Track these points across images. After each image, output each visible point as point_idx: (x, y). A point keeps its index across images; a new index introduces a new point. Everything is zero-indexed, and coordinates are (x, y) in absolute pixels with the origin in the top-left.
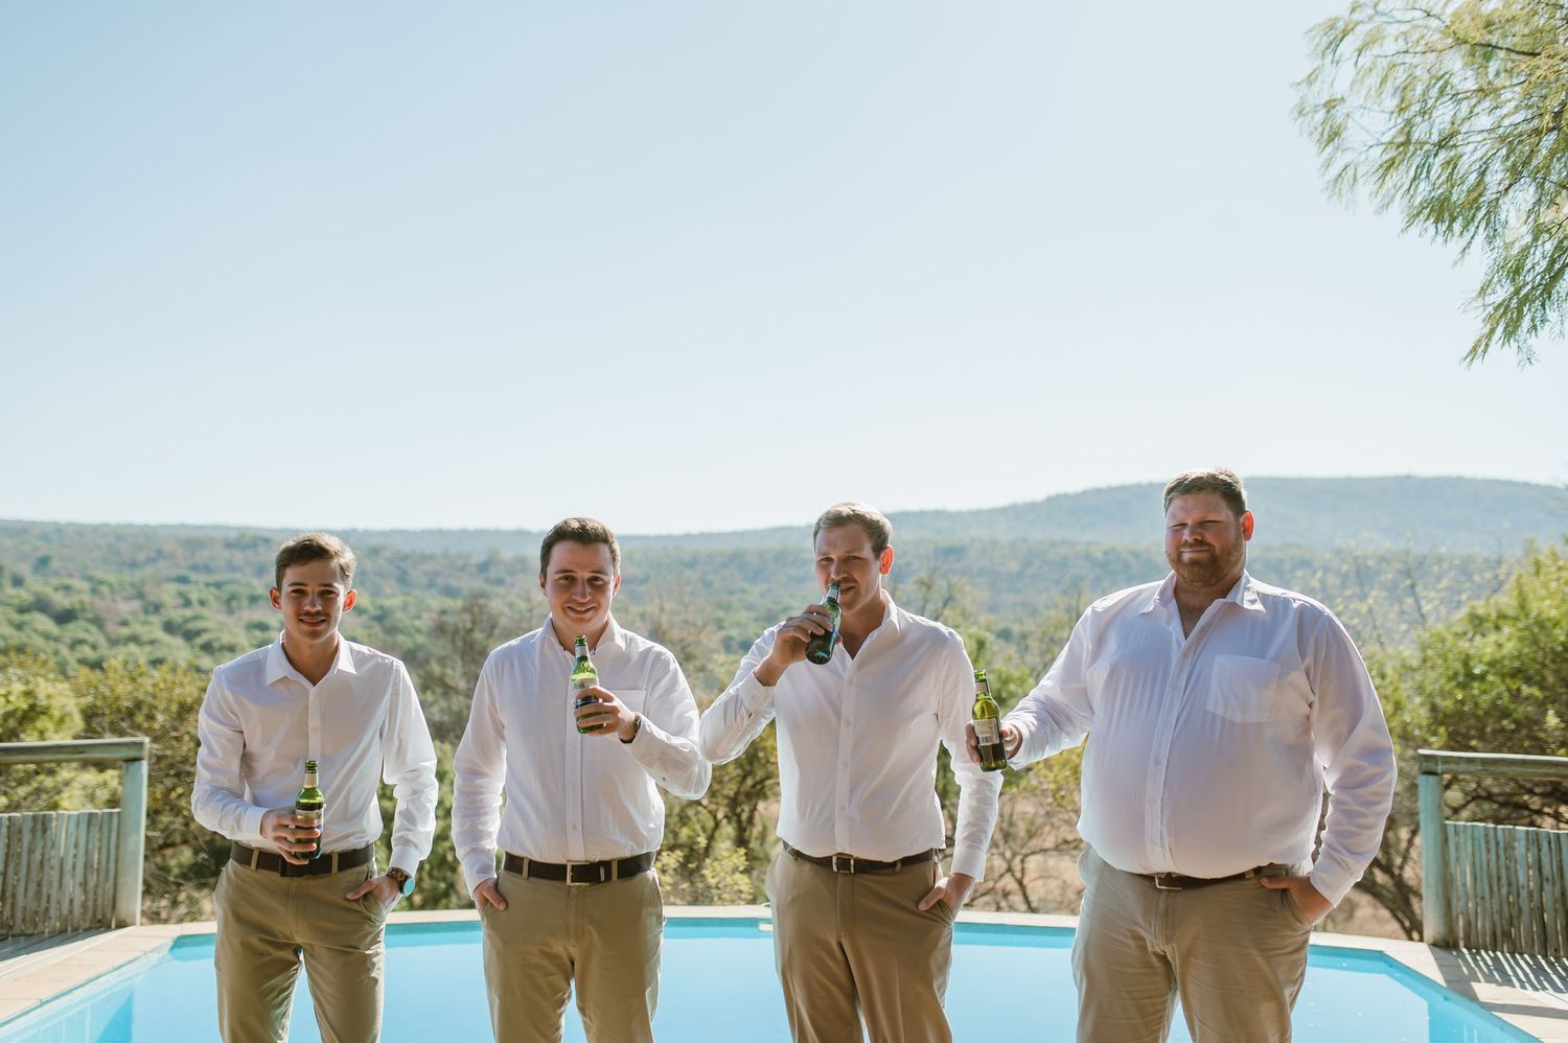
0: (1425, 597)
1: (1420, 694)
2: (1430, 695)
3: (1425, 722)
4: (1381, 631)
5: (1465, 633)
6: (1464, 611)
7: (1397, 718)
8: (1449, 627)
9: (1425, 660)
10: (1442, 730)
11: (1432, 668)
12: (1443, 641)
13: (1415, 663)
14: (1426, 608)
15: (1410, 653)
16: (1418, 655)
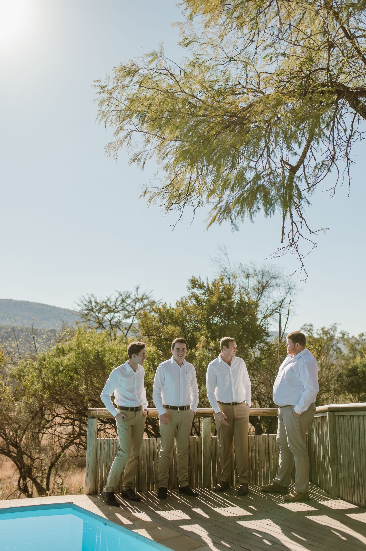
3: (41, 389)
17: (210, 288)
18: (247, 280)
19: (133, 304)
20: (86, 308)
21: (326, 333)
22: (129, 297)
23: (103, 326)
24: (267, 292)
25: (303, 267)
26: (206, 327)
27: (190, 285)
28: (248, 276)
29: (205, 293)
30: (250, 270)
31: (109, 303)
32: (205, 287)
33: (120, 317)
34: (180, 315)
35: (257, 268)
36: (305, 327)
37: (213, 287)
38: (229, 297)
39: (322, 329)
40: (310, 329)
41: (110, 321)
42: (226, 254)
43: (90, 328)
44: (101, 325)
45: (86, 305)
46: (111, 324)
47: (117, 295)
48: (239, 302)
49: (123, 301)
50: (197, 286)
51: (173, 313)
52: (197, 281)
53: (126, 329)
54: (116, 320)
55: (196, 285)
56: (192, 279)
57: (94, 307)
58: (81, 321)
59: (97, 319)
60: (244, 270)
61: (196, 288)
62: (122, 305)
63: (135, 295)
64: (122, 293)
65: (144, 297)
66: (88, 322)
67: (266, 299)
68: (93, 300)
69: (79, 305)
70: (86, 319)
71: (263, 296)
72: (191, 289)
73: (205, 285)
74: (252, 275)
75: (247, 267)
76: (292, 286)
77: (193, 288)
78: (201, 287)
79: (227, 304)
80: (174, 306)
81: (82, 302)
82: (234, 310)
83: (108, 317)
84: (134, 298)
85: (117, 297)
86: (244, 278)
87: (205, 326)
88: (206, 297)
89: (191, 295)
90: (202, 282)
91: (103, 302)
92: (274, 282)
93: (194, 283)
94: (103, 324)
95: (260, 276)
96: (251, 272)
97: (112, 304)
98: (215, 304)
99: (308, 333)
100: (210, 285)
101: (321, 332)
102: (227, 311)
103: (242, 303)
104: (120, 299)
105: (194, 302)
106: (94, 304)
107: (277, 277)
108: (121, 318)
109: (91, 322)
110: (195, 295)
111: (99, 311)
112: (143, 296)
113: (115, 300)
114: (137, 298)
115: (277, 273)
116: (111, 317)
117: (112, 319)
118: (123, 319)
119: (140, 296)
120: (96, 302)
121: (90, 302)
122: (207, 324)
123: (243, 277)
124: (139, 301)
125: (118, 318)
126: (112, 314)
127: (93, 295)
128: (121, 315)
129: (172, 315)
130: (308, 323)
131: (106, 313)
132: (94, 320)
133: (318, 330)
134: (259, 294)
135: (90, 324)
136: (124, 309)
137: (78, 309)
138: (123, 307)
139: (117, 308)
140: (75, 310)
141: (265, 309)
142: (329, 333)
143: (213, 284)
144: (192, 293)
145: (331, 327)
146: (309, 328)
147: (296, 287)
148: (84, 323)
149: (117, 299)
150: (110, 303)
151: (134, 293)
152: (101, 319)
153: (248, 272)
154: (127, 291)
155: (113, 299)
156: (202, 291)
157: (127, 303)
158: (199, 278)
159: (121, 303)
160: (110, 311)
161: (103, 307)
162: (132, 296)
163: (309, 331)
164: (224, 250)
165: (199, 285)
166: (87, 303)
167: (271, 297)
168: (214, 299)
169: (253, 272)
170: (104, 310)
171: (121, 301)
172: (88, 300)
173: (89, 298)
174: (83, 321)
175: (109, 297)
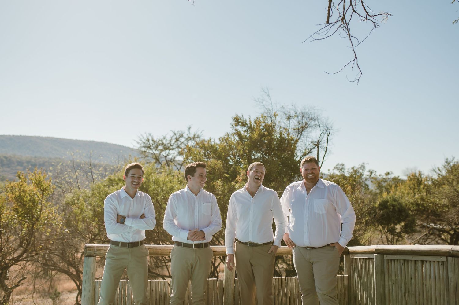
0: (95, 173)
1: (90, 206)
2: (94, 206)
3: (91, 216)
4: (79, 184)
5: (107, 185)
6: (107, 178)
7: (81, 215)
8: (102, 183)
9: (93, 194)
10: (96, 219)
11: (95, 197)
12: (100, 188)
13: (90, 195)
14: (95, 176)
15: (89, 192)
16: (91, 192)
17: (252, 126)
18: (288, 122)
19: (186, 142)
20: (144, 145)
21: (356, 172)
22: (181, 136)
23: (159, 161)
24: (306, 132)
25: (356, 60)
26: (248, 161)
27: (234, 123)
28: (289, 118)
29: (247, 130)
30: (291, 112)
31: (164, 142)
32: (248, 125)
33: (174, 154)
34: (223, 150)
35: (298, 110)
36: (338, 166)
37: (255, 125)
38: (270, 134)
39: (353, 168)
40: (343, 168)
41: (166, 157)
42: (269, 95)
43: (148, 163)
44: (157, 160)
45: (144, 143)
46: (166, 160)
47: (172, 134)
48: (279, 138)
49: (177, 140)
50: (240, 124)
51: (217, 148)
52: (240, 119)
53: (179, 164)
54: (170, 157)
55: (239, 122)
56: (235, 117)
57: (151, 145)
58: (140, 156)
59: (154, 156)
60: (286, 112)
61: (240, 126)
62: (176, 144)
63: (188, 134)
64: (176, 132)
65: (196, 136)
66: (147, 158)
67: (305, 138)
68: (150, 138)
69: (138, 143)
70: (144, 155)
71: (302, 136)
72: (234, 126)
73: (248, 122)
74: (292, 117)
75: (289, 110)
76: (329, 126)
77: (237, 125)
78: (244, 124)
79: (268, 140)
80: (218, 142)
81: (141, 140)
82: (274, 147)
83: (164, 153)
84: (187, 137)
85: (171, 136)
86: (286, 120)
87: (246, 161)
88: (248, 134)
89: (234, 131)
90: (244, 120)
91: (159, 141)
92: (313, 123)
93: (238, 121)
94: (160, 160)
95: (300, 118)
96: (293, 114)
97: (168, 142)
98: (256, 140)
99: (341, 172)
100: (253, 123)
101: (351, 171)
102: (267, 147)
103: (282, 140)
104: (175, 137)
105: (237, 138)
106: (151, 142)
107: (316, 119)
108: (176, 154)
109: (149, 158)
110: (238, 132)
111: (156, 147)
112: (194, 135)
113: (170, 139)
114: (189, 137)
115: (316, 115)
116: (167, 153)
117: (168, 155)
118: (177, 155)
119: (192, 136)
120: (153, 140)
121: (148, 140)
122: (249, 159)
123: (284, 119)
124: (191, 139)
125: (173, 155)
126: (167, 151)
127: (150, 134)
128: (176, 152)
129: (216, 150)
130: (340, 163)
131: (162, 150)
132: (152, 156)
133: (349, 169)
134: (299, 134)
135: (148, 160)
136: (178, 147)
137: (136, 146)
138: (177, 145)
139: (172, 146)
140: (135, 148)
141: (304, 148)
142: (359, 172)
143: (255, 122)
144: (236, 130)
145: (360, 166)
146: (341, 167)
147: (333, 128)
148: (143, 158)
149: (171, 138)
150: (166, 141)
151: (187, 132)
152: (158, 155)
153: (289, 114)
154: (181, 131)
155: (168, 138)
156: (245, 129)
157: (180, 142)
158: (241, 116)
159: (176, 142)
160: (166, 148)
161: (159, 145)
162: (185, 136)
163: (341, 170)
164: (266, 91)
165: (242, 123)
166: (144, 141)
167: (310, 137)
168: (256, 136)
169: (294, 113)
170: (160, 148)
171: (175, 140)
172: (146, 138)
173: (147, 137)
174: (142, 157)
175: (164, 136)
